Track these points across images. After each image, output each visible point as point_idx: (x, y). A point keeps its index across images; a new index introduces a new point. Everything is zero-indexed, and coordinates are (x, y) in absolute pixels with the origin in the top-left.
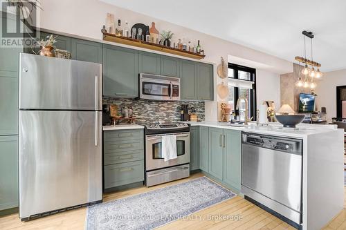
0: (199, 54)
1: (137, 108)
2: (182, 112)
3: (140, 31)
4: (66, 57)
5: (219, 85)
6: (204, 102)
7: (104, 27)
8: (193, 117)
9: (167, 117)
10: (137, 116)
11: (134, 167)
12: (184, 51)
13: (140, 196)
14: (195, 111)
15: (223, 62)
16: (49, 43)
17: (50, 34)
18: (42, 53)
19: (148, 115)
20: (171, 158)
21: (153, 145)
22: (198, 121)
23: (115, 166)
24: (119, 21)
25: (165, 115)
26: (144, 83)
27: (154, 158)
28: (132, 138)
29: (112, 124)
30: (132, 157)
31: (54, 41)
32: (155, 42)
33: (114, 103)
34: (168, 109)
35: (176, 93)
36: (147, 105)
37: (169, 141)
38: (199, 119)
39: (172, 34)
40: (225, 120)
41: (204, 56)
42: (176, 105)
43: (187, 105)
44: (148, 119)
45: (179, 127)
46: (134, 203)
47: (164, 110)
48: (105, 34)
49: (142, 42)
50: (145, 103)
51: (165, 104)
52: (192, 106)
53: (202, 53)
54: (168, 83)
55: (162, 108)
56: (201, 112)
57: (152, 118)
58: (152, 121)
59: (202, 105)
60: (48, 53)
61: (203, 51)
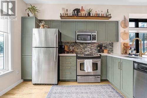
0: (108, 17)
1: (76, 46)
2: (99, 48)
3: (76, 12)
4: (47, 28)
5: (122, 32)
6: (113, 43)
7: (61, 14)
8: (105, 51)
9: (91, 50)
10: (77, 50)
11: (71, 73)
12: (99, 17)
13: (73, 86)
14: (106, 48)
15: (125, 18)
16: (42, 24)
17: (42, 21)
18: (40, 28)
19: (81, 50)
20: (89, 71)
21: (81, 64)
22: (108, 53)
23: (64, 71)
24: (67, 10)
25: (90, 49)
26: (78, 35)
27: (81, 70)
28: (71, 60)
29: (65, 53)
30: (71, 68)
31: (44, 23)
32: (83, 15)
33: (67, 45)
34: (91, 47)
35: (94, 38)
36: (81, 45)
37: (88, 62)
38: (109, 52)
39: (92, 9)
40: (126, 53)
41: (111, 17)
42: (96, 45)
43: (102, 45)
44: (81, 52)
45: (94, 56)
46: (69, 89)
47: (89, 47)
48: (61, 17)
49: (76, 17)
50: (80, 44)
51: (90, 45)
52: (105, 45)
53: (109, 16)
54: (90, 34)
55: (88, 46)
56: (111, 48)
57: (83, 51)
58: (83, 52)
59: (112, 45)
60: (42, 27)
61: (110, 15)
